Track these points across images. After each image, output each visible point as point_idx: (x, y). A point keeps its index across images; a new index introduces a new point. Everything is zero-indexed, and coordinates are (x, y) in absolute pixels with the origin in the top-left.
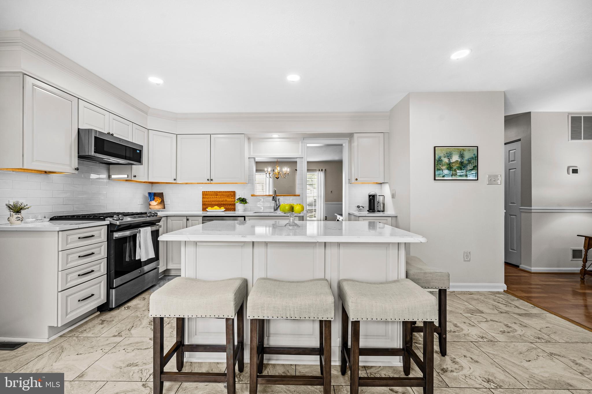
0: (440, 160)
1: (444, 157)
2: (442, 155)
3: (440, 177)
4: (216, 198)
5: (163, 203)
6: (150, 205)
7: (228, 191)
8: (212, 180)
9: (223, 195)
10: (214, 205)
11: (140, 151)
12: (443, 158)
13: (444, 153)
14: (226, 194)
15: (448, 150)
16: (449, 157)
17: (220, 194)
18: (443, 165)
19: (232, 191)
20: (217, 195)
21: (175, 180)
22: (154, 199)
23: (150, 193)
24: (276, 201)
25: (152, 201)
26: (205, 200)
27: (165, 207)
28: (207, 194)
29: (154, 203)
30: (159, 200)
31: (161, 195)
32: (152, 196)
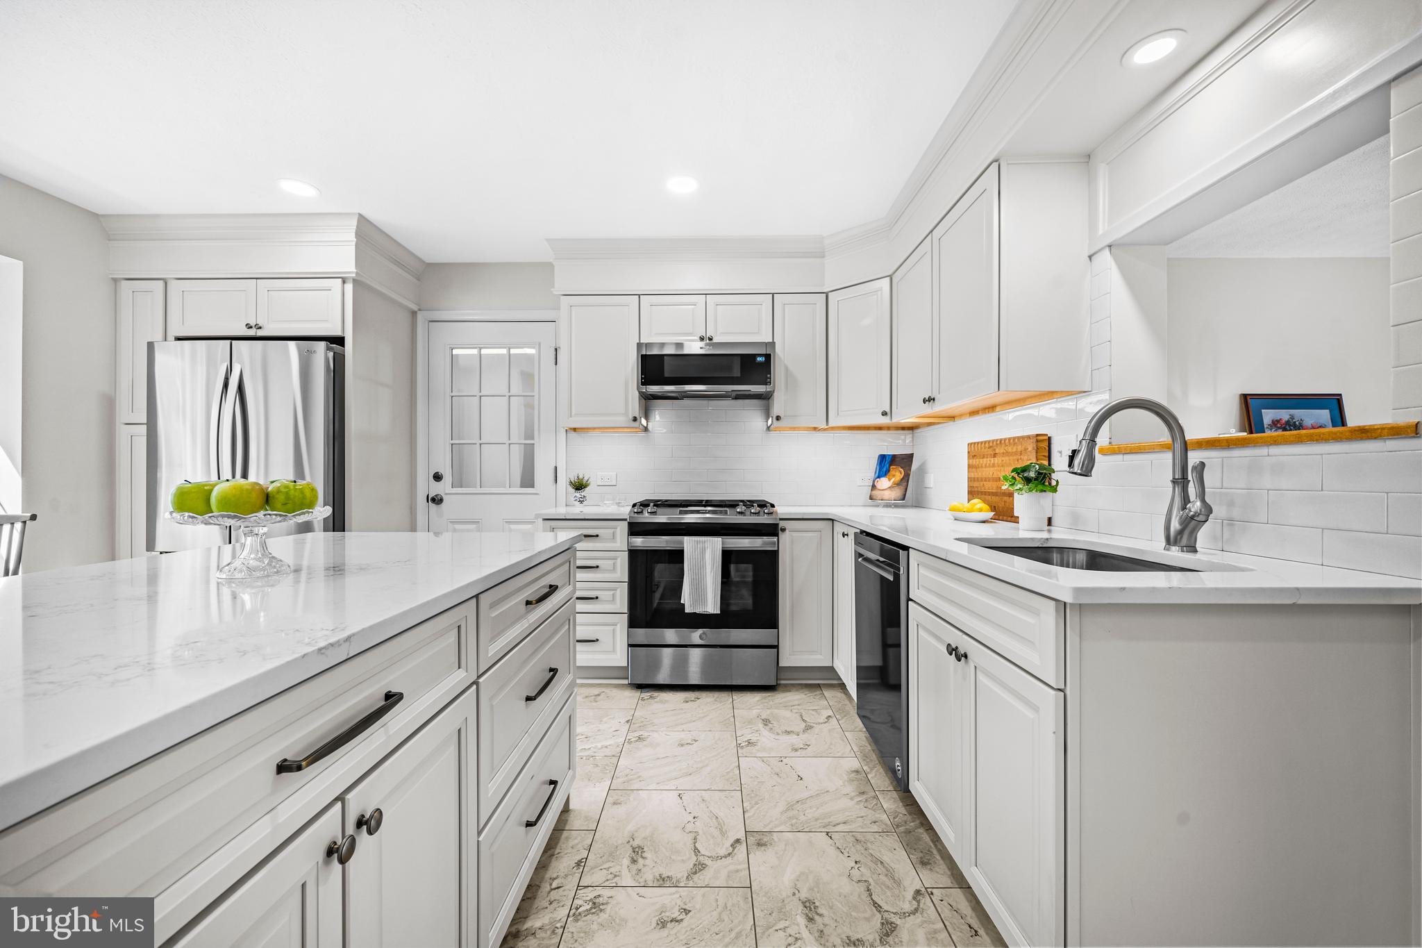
4: (994, 465)
5: (902, 488)
6: (874, 487)
7: (1019, 438)
8: (933, 399)
9: (1007, 453)
10: (980, 493)
11: (768, 357)
14: (1014, 449)
17: (1001, 450)
19: (1029, 437)
20: (995, 455)
21: (884, 414)
22: (886, 474)
23: (882, 458)
24: (1181, 481)
25: (882, 479)
26: (973, 476)
27: (905, 495)
28: (976, 451)
29: (884, 483)
30: (898, 474)
31: (905, 461)
32: (887, 463)
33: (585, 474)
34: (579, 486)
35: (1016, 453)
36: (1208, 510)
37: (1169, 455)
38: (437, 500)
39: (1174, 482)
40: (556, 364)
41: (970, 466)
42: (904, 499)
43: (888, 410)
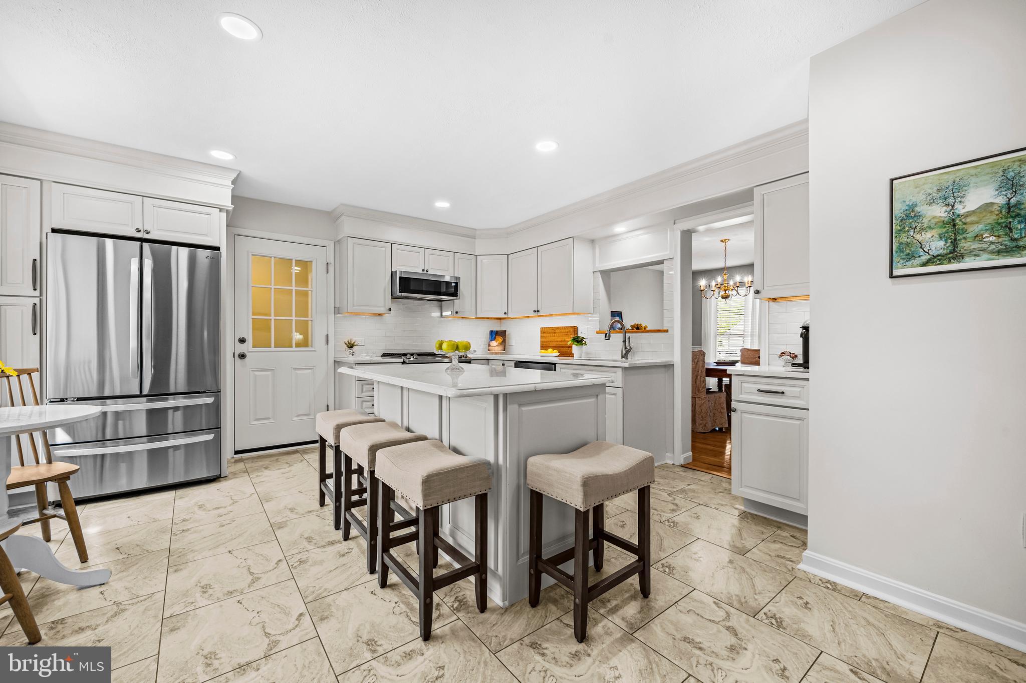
0: (912, 214)
1: (930, 204)
2: (920, 197)
3: (912, 266)
4: (554, 336)
5: (504, 344)
6: (489, 345)
7: (566, 327)
8: (538, 311)
9: (561, 332)
10: (548, 347)
11: (457, 284)
12: (922, 209)
13: (929, 191)
14: (565, 331)
15: (945, 177)
16: (951, 200)
17: (558, 331)
18: (923, 229)
19: (571, 327)
20: (555, 333)
21: (505, 313)
22: (494, 339)
23: (492, 332)
24: (624, 341)
25: (493, 342)
26: (543, 340)
27: (505, 349)
28: (544, 331)
29: (494, 343)
30: (500, 339)
31: (503, 334)
32: (494, 335)
33: (355, 339)
34: (351, 346)
35: (565, 332)
36: (631, 348)
37: (622, 334)
38: (242, 356)
39: (623, 341)
40: (328, 273)
41: (541, 336)
42: (504, 350)
43: (507, 312)
